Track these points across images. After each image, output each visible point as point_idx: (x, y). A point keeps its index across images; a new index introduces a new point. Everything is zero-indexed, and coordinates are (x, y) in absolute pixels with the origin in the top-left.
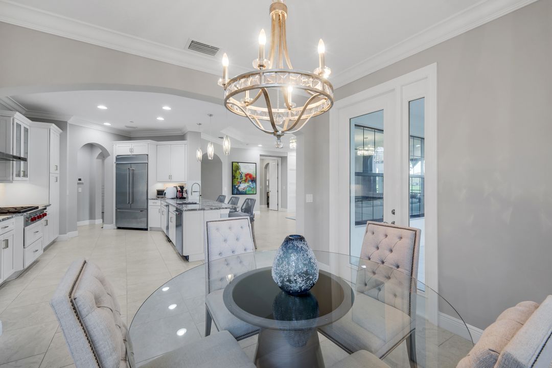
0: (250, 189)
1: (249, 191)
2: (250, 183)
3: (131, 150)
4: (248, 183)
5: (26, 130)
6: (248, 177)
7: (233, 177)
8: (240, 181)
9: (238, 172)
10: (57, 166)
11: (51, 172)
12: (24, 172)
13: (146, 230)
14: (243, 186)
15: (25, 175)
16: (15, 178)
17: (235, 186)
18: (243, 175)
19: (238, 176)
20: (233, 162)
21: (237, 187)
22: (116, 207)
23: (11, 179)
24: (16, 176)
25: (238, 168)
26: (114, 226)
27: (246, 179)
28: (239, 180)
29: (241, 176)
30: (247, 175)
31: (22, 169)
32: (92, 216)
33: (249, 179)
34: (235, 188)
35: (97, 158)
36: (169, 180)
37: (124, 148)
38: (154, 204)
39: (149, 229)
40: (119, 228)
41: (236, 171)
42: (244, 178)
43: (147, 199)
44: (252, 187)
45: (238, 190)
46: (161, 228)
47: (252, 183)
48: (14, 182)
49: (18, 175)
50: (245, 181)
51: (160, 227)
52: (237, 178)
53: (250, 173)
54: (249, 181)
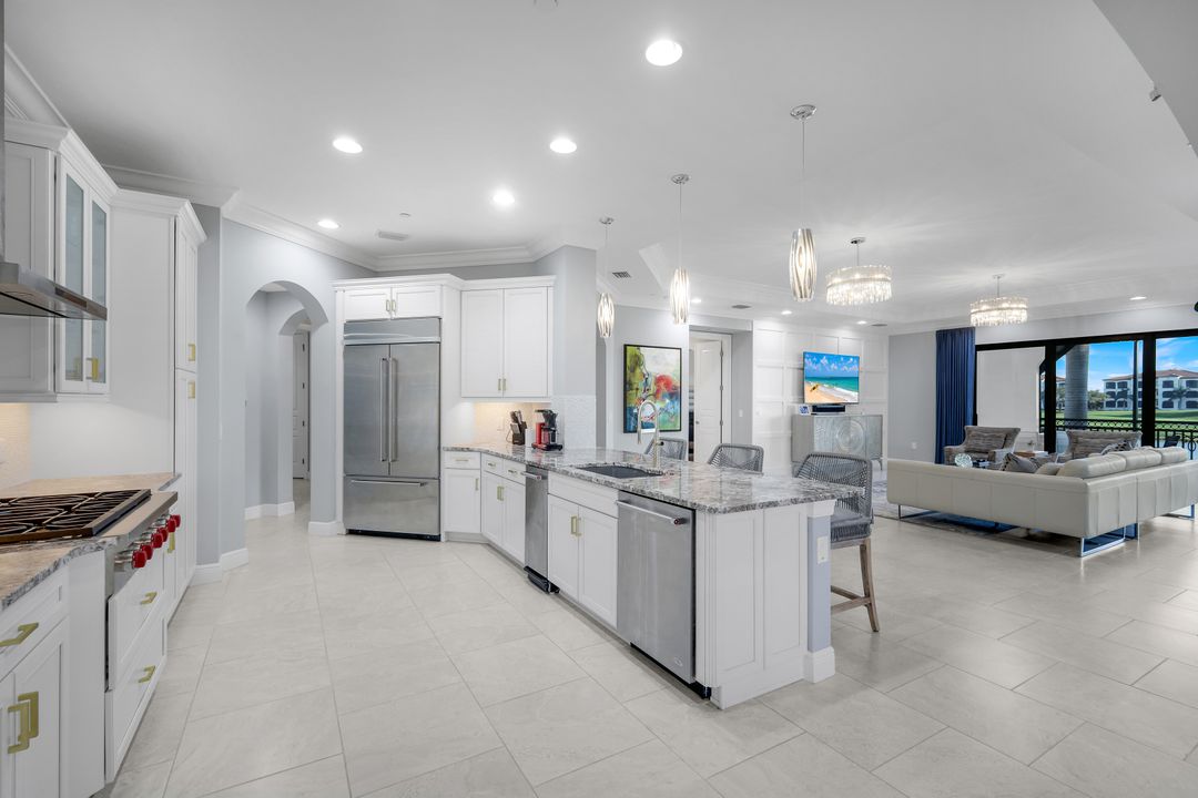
0: (668, 416)
2: (668, 401)
3: (391, 305)
4: (663, 401)
5: (100, 218)
6: (662, 384)
7: (627, 385)
8: (643, 396)
9: (638, 371)
10: (193, 346)
11: (178, 365)
12: (94, 361)
13: (436, 539)
14: (649, 410)
15: (99, 376)
16: (66, 385)
17: (631, 409)
18: (651, 380)
19: (638, 382)
20: (625, 346)
21: (635, 411)
22: (345, 471)
23: (50, 388)
24: (68, 377)
25: (638, 361)
26: (337, 525)
27: (658, 391)
28: (641, 394)
29: (646, 383)
30: (659, 379)
31: (88, 352)
32: (268, 496)
33: (664, 390)
34: (631, 415)
35: (281, 333)
36: (500, 395)
37: (367, 300)
38: (462, 465)
39: (443, 538)
40: (352, 532)
41: (633, 371)
42: (653, 388)
43: (439, 448)
44: (672, 411)
46: (481, 535)
47: (673, 402)
48: (59, 398)
49: (76, 375)
50: (655, 395)
51: (478, 531)
52: (635, 386)
53: (667, 374)
54: (664, 397)
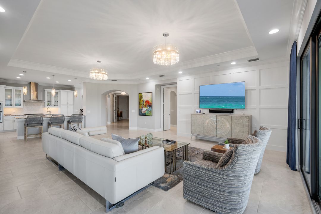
0: (148, 112)
1: (147, 113)
2: (148, 107)
7: (139, 103)
9: (141, 100)
14: (144, 110)
18: (144, 102)
19: (142, 103)
20: (139, 94)
21: (141, 110)
27: (146, 105)
28: (142, 106)
29: (143, 103)
33: (148, 104)
42: (145, 104)
44: (149, 110)
45: (141, 112)
52: (141, 104)
53: (148, 100)
54: (147, 106)
